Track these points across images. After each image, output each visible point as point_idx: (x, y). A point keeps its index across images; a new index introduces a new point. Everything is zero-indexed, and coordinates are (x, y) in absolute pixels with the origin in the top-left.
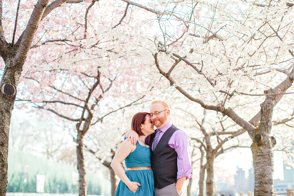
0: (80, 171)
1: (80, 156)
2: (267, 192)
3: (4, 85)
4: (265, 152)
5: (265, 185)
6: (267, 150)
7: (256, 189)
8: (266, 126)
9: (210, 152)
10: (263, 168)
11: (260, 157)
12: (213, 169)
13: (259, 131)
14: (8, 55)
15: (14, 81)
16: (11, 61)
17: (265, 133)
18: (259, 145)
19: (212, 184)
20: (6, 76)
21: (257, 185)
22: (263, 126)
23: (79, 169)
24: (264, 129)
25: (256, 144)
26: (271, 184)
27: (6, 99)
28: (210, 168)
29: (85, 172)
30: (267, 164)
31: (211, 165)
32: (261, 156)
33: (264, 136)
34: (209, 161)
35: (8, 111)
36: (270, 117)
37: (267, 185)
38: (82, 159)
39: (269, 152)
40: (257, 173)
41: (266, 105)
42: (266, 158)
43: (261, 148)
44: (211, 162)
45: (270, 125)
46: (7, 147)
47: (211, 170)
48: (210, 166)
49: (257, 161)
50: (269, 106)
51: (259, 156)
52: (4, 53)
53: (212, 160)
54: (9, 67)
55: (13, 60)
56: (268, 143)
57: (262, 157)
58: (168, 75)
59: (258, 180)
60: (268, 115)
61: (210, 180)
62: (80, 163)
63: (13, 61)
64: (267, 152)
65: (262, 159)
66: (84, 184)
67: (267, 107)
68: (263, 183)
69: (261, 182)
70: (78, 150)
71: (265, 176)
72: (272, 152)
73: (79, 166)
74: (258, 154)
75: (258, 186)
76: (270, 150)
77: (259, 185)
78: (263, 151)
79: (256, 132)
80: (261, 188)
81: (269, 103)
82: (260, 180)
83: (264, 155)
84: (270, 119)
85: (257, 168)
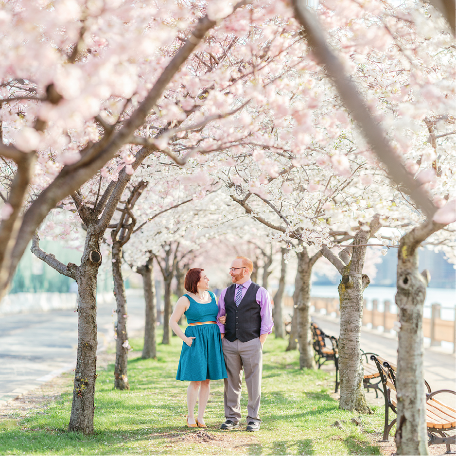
0: (118, 298)
1: (117, 277)
2: (352, 341)
3: (91, 252)
4: (353, 295)
5: (350, 333)
6: (356, 293)
7: (341, 337)
8: (357, 265)
9: (306, 263)
10: (349, 314)
11: (347, 301)
12: (308, 289)
13: (349, 270)
14: (90, 221)
15: (99, 247)
16: (95, 228)
17: (355, 273)
18: (347, 287)
19: (307, 310)
20: (91, 243)
21: (342, 332)
22: (353, 265)
23: (117, 296)
24: (354, 268)
25: (343, 286)
26: (358, 331)
27: (94, 265)
28: (305, 287)
29: (125, 299)
30: (354, 310)
31: (306, 282)
32: (348, 299)
33: (353, 276)
34: (304, 276)
35: (95, 277)
36: (361, 254)
37: (353, 333)
38: (121, 281)
39: (358, 295)
40: (342, 319)
41: (359, 240)
42: (354, 302)
43: (349, 290)
44: (306, 277)
45: (361, 264)
46: (96, 310)
47: (307, 289)
48: (304, 283)
49: (344, 306)
50: (362, 241)
51: (346, 299)
52: (86, 219)
53: (308, 274)
54: (93, 233)
55: (96, 226)
56: (357, 285)
57: (349, 301)
58: (243, 203)
59: (344, 327)
60: (360, 252)
61: (304, 304)
62: (118, 288)
63: (97, 228)
64: (355, 296)
65: (349, 304)
66: (125, 316)
67: (359, 243)
68: (348, 331)
69: (346, 329)
70: (115, 269)
71: (351, 322)
72: (362, 295)
73: (117, 291)
74: (346, 297)
75: (343, 334)
76: (359, 293)
77: (344, 332)
78: (350, 295)
79: (345, 271)
80: (346, 336)
81: (362, 238)
82: (345, 327)
83: (351, 299)
84: (362, 257)
85: (343, 313)
